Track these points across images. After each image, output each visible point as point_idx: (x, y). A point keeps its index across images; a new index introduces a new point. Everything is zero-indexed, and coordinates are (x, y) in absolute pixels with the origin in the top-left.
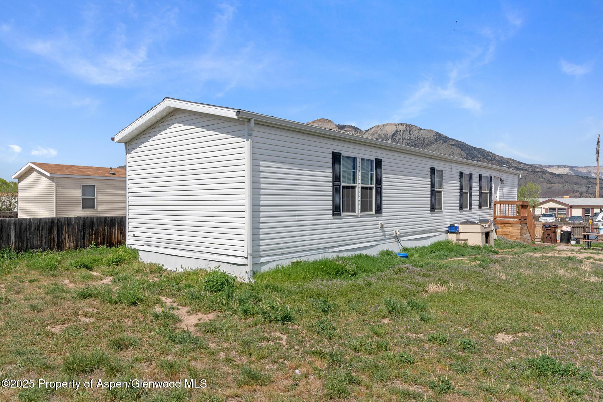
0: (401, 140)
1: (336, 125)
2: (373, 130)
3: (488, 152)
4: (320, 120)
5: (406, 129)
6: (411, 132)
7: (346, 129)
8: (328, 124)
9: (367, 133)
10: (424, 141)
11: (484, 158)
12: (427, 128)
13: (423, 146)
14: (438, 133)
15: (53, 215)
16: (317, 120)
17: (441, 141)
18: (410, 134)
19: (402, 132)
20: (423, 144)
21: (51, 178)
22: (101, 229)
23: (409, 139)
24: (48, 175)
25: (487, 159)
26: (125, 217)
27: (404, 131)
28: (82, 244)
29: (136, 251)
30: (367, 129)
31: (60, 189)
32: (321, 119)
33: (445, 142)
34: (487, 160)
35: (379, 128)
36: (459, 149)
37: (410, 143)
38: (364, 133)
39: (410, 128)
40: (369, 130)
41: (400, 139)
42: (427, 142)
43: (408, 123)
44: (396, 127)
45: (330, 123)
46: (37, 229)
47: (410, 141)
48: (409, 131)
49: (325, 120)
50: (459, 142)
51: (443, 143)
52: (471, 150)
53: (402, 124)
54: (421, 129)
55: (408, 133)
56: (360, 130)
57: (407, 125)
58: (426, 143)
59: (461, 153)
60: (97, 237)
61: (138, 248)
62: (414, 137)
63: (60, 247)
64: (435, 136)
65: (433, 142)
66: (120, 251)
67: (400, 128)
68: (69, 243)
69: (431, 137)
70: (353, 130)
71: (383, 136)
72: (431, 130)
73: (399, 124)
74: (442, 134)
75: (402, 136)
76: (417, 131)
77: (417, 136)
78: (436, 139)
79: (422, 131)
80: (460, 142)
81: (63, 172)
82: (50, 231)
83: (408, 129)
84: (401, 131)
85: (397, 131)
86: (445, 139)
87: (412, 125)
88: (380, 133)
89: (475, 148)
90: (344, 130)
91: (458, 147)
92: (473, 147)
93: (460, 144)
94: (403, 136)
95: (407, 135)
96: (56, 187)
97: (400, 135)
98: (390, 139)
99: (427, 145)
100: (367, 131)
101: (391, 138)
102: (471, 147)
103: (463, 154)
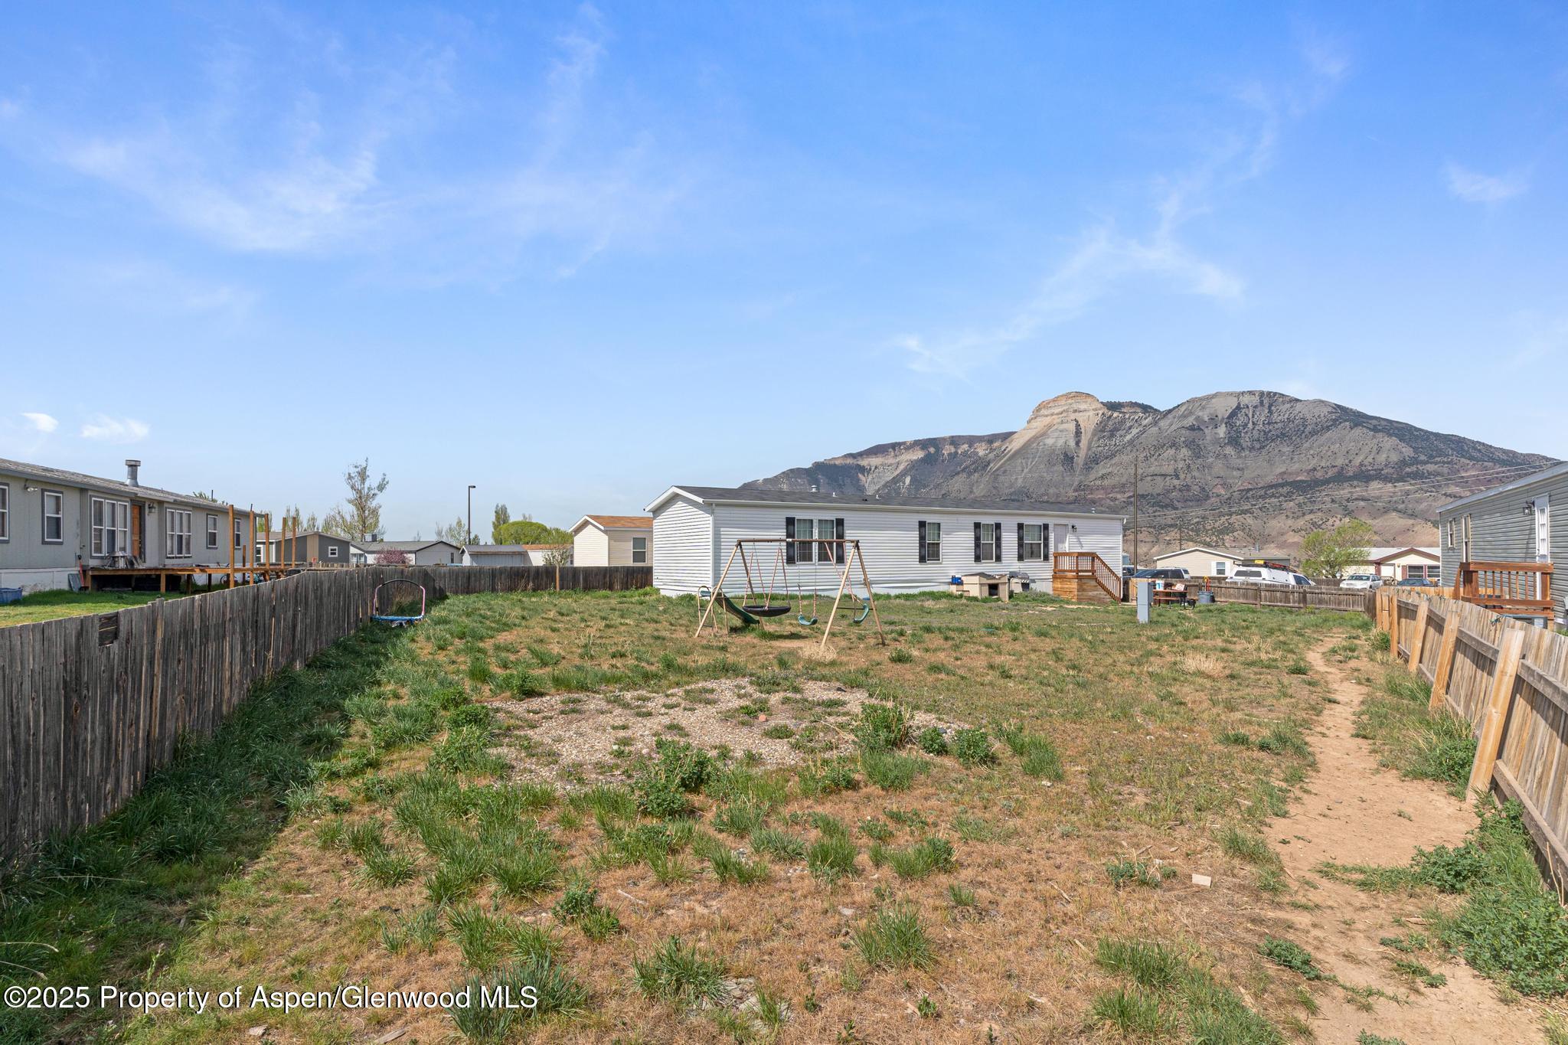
0: (1250, 425)
1: (1102, 403)
2: (1183, 409)
3: (1473, 442)
4: (1068, 396)
5: (1262, 403)
6: (1273, 408)
7: (1123, 410)
8: (1086, 402)
9: (1170, 416)
10: (1305, 426)
11: (1463, 456)
12: (1311, 398)
13: (1303, 435)
14: (1339, 406)
15: (606, 564)
16: (1062, 396)
17: (1348, 423)
18: (1270, 412)
19: (1251, 409)
20: (1303, 432)
21: (605, 532)
22: (639, 576)
23: (1269, 424)
24: (602, 528)
25: (1471, 458)
26: (651, 568)
27: (1256, 407)
28: (626, 587)
29: (658, 590)
30: (1171, 407)
31: (612, 542)
32: (1070, 393)
33: (1356, 425)
34: (1468, 462)
35: (1197, 404)
36: (1394, 438)
37: (1270, 431)
38: (1164, 416)
39: (1269, 400)
40: (1174, 408)
41: (1246, 425)
42: (1313, 426)
43: (1266, 389)
44: (1236, 399)
45: (1089, 400)
46: (596, 575)
47: (1271, 427)
48: (1267, 405)
49: (1079, 394)
50: (1395, 425)
51: (1351, 428)
52: (1427, 439)
53: (1250, 392)
54: (1297, 400)
55: (1267, 411)
56: (1156, 410)
57: (1262, 394)
58: (1309, 428)
59: (1400, 447)
60: (637, 582)
61: (659, 587)
62: (1280, 418)
63: (611, 588)
64: (1332, 412)
65: (1328, 427)
66: (648, 589)
67: (1245, 400)
68: (617, 586)
69: (1322, 415)
70: (1139, 410)
71: (1206, 419)
72: (1323, 402)
73: (1243, 393)
74: (1350, 407)
75: (1250, 416)
76: (1289, 405)
77: (1286, 416)
78: (1335, 420)
79: (1299, 406)
80: (1397, 422)
81: (616, 525)
82: (605, 577)
83: (1266, 401)
84: (1248, 407)
85: (1238, 407)
86: (1358, 419)
87: (1275, 394)
88: (1200, 414)
89: (1437, 435)
90: (1120, 413)
91: (1390, 435)
92: (1432, 433)
93: (1397, 428)
94: (1253, 417)
95: (1262, 416)
96: (609, 540)
97: (1246, 415)
98: (1224, 425)
99: (1313, 433)
100: (1170, 411)
101: (1226, 423)
102: (1427, 432)
103: (1404, 450)
